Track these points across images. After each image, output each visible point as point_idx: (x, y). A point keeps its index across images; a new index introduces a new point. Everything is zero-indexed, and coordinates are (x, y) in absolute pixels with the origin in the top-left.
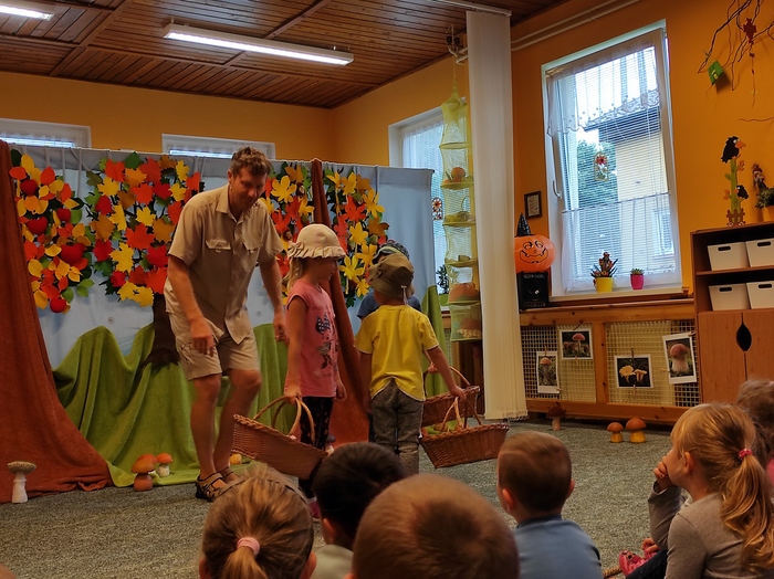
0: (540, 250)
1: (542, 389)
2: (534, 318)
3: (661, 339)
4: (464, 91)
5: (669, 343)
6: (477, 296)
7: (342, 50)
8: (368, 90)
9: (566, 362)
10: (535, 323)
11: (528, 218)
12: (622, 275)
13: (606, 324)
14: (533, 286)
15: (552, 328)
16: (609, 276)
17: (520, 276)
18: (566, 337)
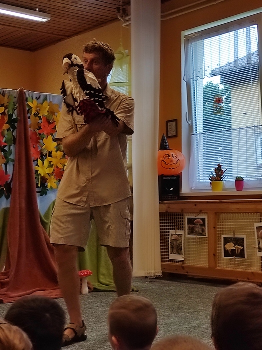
0: (175, 160)
1: (173, 257)
2: (169, 208)
3: (254, 226)
5: (258, 229)
7: (43, 12)
9: (189, 239)
10: (170, 211)
11: (168, 137)
12: (229, 182)
13: (217, 214)
14: (170, 185)
15: (181, 215)
16: (221, 180)
17: (161, 178)
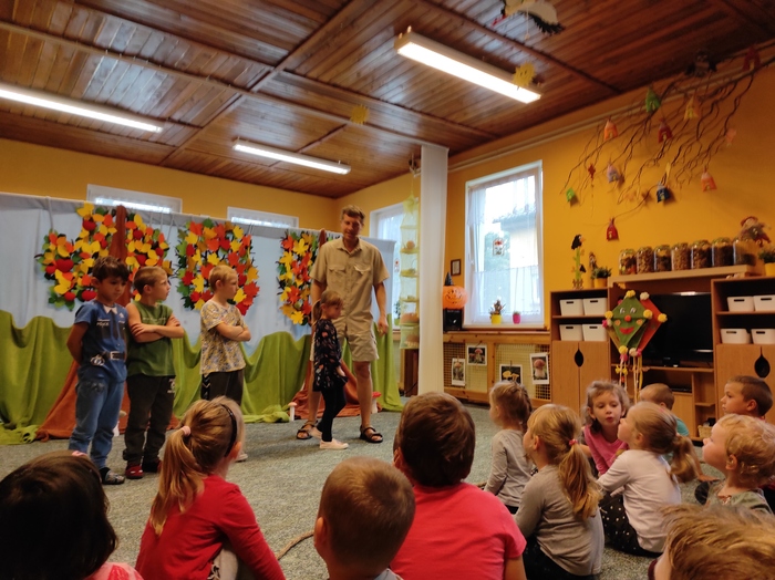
0: (458, 296)
2: (452, 338)
3: (529, 356)
4: (417, 194)
5: (534, 359)
6: (418, 322)
7: (344, 164)
8: (358, 189)
10: (453, 341)
11: (452, 275)
12: (507, 314)
13: (496, 345)
14: (453, 318)
15: (462, 345)
16: (500, 314)
17: (445, 311)
18: (471, 350)
